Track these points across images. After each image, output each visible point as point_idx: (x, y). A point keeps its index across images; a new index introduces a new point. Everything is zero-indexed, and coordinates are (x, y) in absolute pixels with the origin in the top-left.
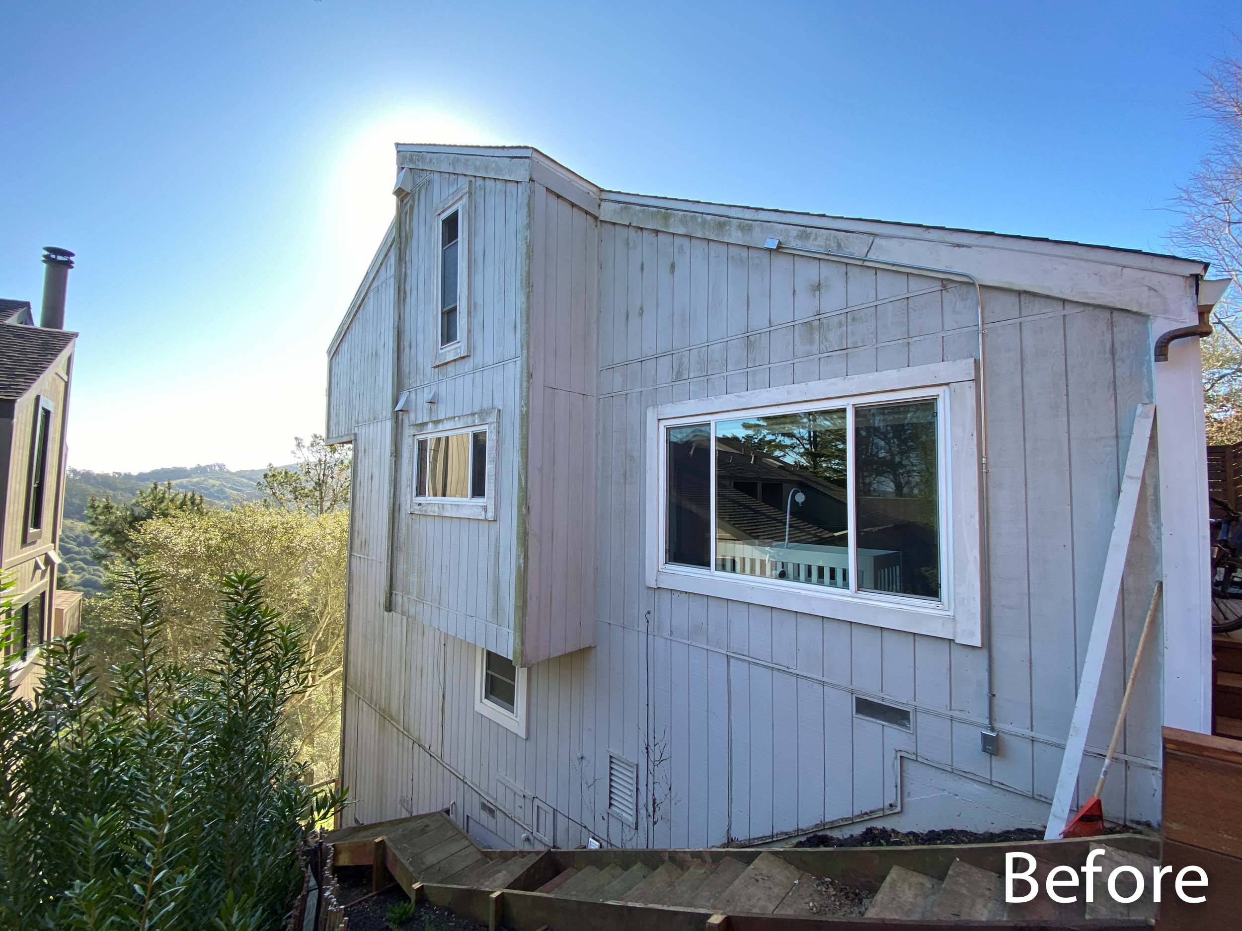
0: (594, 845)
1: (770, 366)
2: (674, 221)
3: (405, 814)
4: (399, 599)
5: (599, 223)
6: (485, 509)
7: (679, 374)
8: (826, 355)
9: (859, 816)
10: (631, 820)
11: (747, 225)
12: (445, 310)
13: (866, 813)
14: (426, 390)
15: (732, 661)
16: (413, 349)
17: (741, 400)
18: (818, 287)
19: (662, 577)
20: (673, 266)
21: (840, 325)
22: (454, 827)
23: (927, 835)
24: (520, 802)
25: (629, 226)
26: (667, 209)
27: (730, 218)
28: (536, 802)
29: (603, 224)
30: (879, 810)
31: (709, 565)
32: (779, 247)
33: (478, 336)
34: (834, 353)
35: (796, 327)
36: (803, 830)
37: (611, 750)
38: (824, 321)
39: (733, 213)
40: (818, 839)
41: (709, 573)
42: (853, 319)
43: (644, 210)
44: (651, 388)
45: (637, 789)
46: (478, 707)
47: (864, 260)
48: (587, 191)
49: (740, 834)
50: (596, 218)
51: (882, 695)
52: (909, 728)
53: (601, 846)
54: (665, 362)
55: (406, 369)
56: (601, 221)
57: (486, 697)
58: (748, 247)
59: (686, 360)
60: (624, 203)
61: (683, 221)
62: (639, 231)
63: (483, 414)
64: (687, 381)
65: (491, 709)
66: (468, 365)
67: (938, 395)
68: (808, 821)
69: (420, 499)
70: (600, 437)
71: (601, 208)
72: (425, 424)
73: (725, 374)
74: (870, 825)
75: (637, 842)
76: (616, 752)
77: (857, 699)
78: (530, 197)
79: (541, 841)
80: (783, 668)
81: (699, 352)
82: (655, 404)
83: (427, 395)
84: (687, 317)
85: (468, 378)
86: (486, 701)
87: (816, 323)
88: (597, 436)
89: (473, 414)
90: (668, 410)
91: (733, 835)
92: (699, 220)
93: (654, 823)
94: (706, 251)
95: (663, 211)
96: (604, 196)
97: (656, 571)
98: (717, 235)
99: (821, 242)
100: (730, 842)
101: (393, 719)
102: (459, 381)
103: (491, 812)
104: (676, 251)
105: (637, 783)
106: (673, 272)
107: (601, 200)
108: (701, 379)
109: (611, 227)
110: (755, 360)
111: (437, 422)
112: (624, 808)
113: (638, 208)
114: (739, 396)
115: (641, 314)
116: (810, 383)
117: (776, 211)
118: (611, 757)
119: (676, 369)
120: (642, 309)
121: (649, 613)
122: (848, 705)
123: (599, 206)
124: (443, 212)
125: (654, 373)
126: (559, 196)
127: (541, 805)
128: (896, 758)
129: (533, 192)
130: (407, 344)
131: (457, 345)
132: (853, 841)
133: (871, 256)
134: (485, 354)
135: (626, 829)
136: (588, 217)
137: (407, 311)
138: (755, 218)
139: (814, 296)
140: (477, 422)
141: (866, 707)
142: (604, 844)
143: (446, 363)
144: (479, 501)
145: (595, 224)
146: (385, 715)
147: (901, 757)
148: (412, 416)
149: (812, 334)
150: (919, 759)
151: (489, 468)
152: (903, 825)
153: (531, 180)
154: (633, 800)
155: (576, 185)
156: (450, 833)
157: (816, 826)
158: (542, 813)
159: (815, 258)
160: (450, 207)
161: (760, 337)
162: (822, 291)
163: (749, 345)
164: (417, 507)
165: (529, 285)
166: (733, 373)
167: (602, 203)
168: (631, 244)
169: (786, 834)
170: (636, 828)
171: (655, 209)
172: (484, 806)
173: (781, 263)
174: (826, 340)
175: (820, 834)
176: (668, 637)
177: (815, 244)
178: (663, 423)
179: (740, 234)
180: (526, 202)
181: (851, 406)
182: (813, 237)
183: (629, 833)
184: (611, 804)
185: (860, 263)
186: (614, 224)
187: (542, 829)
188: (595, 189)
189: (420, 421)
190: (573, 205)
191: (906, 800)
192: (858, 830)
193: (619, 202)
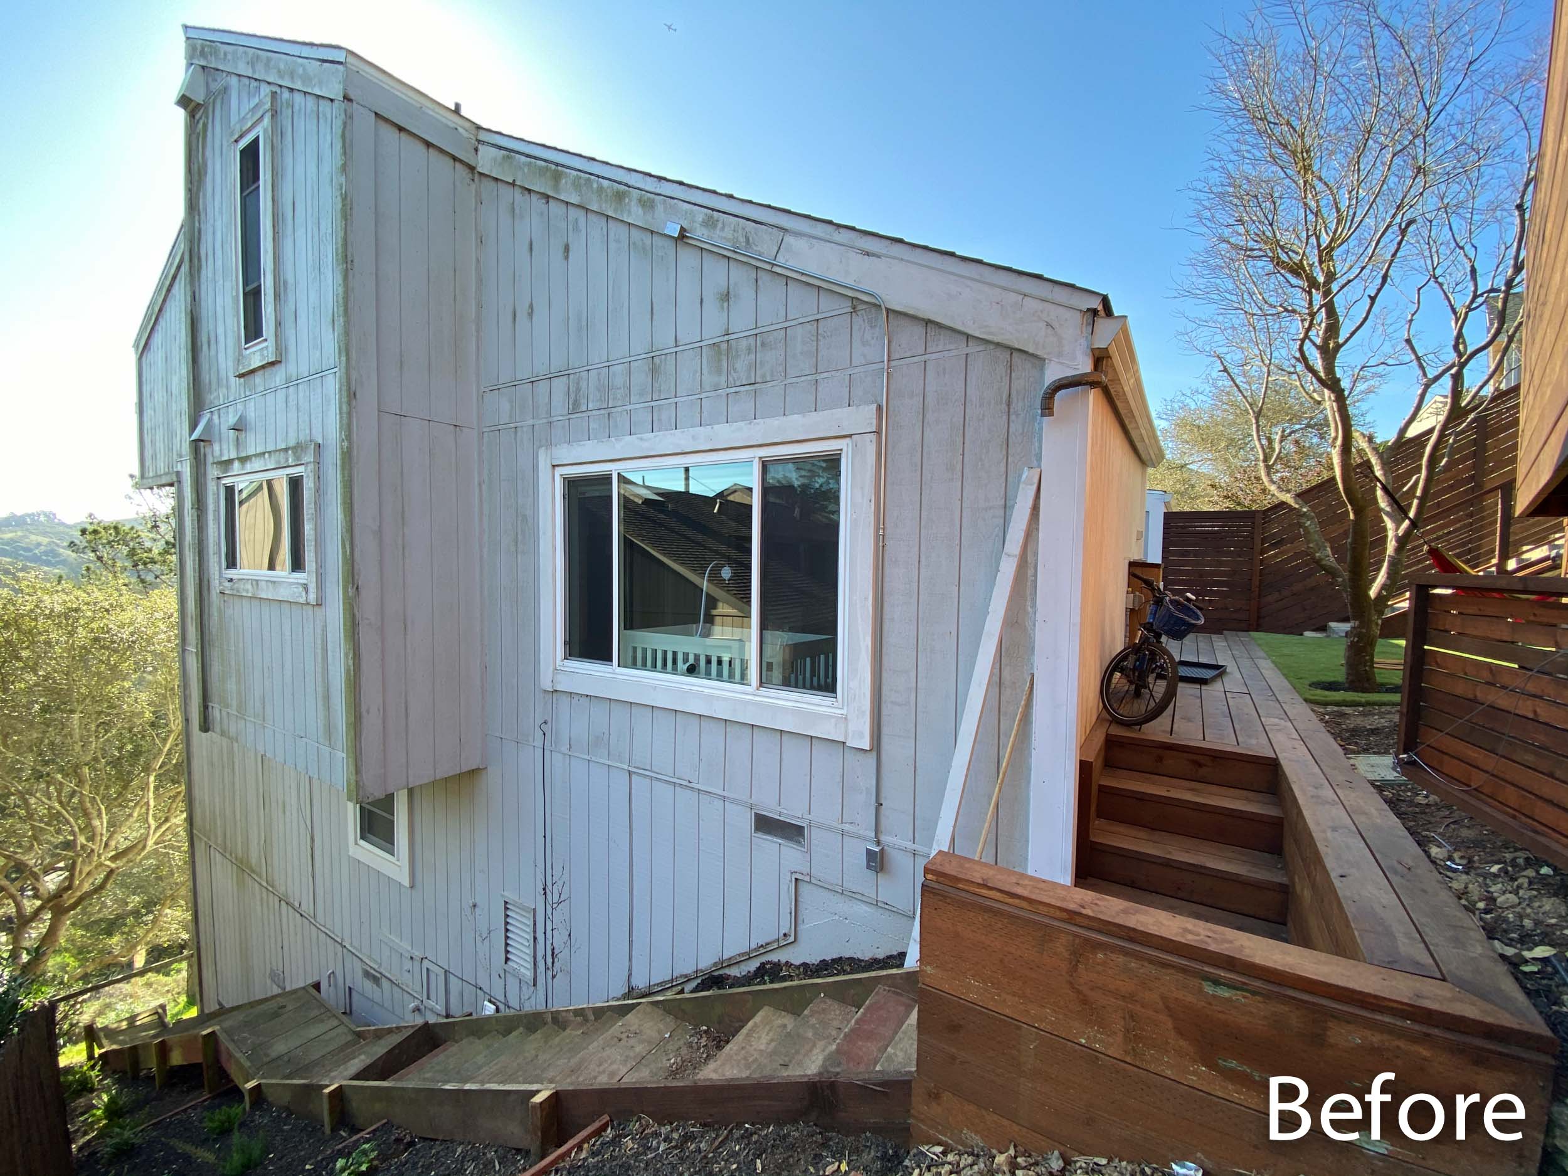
0: (489, 1009)
1: (676, 400)
2: (566, 182)
3: (276, 990)
4: (216, 713)
5: (476, 176)
6: (306, 588)
7: (576, 403)
8: (733, 390)
9: (756, 950)
10: (529, 974)
11: (649, 199)
12: (248, 289)
13: (762, 946)
14: (231, 409)
15: (634, 777)
16: (213, 346)
17: (646, 444)
18: (726, 297)
19: (559, 677)
20: (567, 249)
21: (749, 349)
22: (321, 1005)
23: (818, 965)
24: (408, 965)
25: (513, 184)
26: (557, 165)
27: (629, 187)
28: (426, 963)
29: (483, 178)
30: (774, 942)
31: (611, 661)
32: (683, 236)
33: (290, 333)
34: (742, 388)
35: (704, 349)
36: (702, 971)
37: (506, 894)
38: (733, 343)
39: (633, 180)
40: (713, 980)
41: (610, 671)
42: (763, 344)
43: (531, 163)
44: (545, 421)
45: (535, 939)
46: (353, 851)
47: (773, 264)
48: (453, 125)
49: (640, 982)
50: (472, 168)
51: (778, 809)
52: (803, 846)
53: (498, 1010)
54: (559, 384)
55: (205, 377)
56: (481, 174)
57: (362, 838)
58: (652, 232)
59: (584, 384)
60: (506, 149)
61: (577, 185)
62: (526, 192)
63: (298, 449)
64: (584, 414)
65: (368, 853)
66: (278, 376)
67: (841, 450)
68: (707, 962)
69: (231, 573)
70: (484, 487)
71: (479, 153)
72: (230, 462)
73: (628, 407)
74: (764, 959)
75: (534, 1003)
76: (510, 896)
77: (756, 814)
78: (345, 124)
79: (432, 1010)
80: (684, 783)
81: (599, 374)
82: (550, 444)
83: (232, 420)
84: (584, 323)
85: (281, 394)
86: (362, 842)
87: (724, 346)
88: (480, 485)
89: (286, 450)
90: (564, 453)
91: (634, 983)
92: (595, 186)
93: (554, 977)
94: (605, 229)
95: (553, 167)
96: (482, 136)
97: (551, 669)
98: (615, 211)
99: (728, 233)
100: (630, 992)
101: (253, 871)
102: (270, 398)
103: (376, 980)
104: (570, 227)
105: (535, 931)
106: (567, 258)
107: (479, 141)
108: (602, 412)
109: (493, 183)
110: (660, 391)
111: (243, 460)
112: (521, 962)
113: (523, 158)
114: (641, 439)
115: (531, 315)
116: (716, 427)
117: (681, 183)
118: (506, 903)
119: (572, 396)
120: (531, 306)
121: (545, 722)
122: (746, 822)
123: (476, 150)
124: (241, 137)
125: (547, 400)
126: (401, 129)
127: (433, 967)
128: (791, 881)
129: (349, 117)
130: (204, 339)
131: (264, 344)
132: (748, 980)
133: (781, 260)
134: (300, 361)
135: (524, 988)
136: (458, 165)
137: (203, 287)
138: (658, 191)
139: (722, 308)
140: (291, 461)
141: (765, 824)
142: (502, 1007)
143: (252, 372)
144: (300, 577)
145: (470, 175)
146: (243, 867)
147: (796, 879)
148: (216, 447)
149: (720, 361)
150: (813, 881)
151: (308, 529)
152: (797, 955)
153: (347, 98)
154: (530, 951)
155: (431, 113)
156: (315, 1012)
157: (715, 964)
158: (433, 977)
159: (725, 256)
160: (249, 130)
161: (666, 359)
162: (731, 303)
163: (654, 371)
164: (227, 584)
165: (347, 261)
166: (637, 406)
167: (480, 147)
168: (517, 211)
169: (686, 976)
170: (535, 985)
171: (543, 163)
172: (367, 974)
173: (688, 258)
174: (735, 370)
175: (716, 974)
176: (567, 752)
177: (723, 236)
178: (559, 471)
179: (640, 211)
180: (340, 132)
181: (757, 460)
182: (720, 225)
183: (527, 991)
184: (507, 959)
185: (768, 267)
186: (496, 179)
187: (433, 995)
188: (467, 125)
189: (225, 458)
190: (428, 145)
191: (801, 927)
192: (753, 966)
193: (500, 148)
